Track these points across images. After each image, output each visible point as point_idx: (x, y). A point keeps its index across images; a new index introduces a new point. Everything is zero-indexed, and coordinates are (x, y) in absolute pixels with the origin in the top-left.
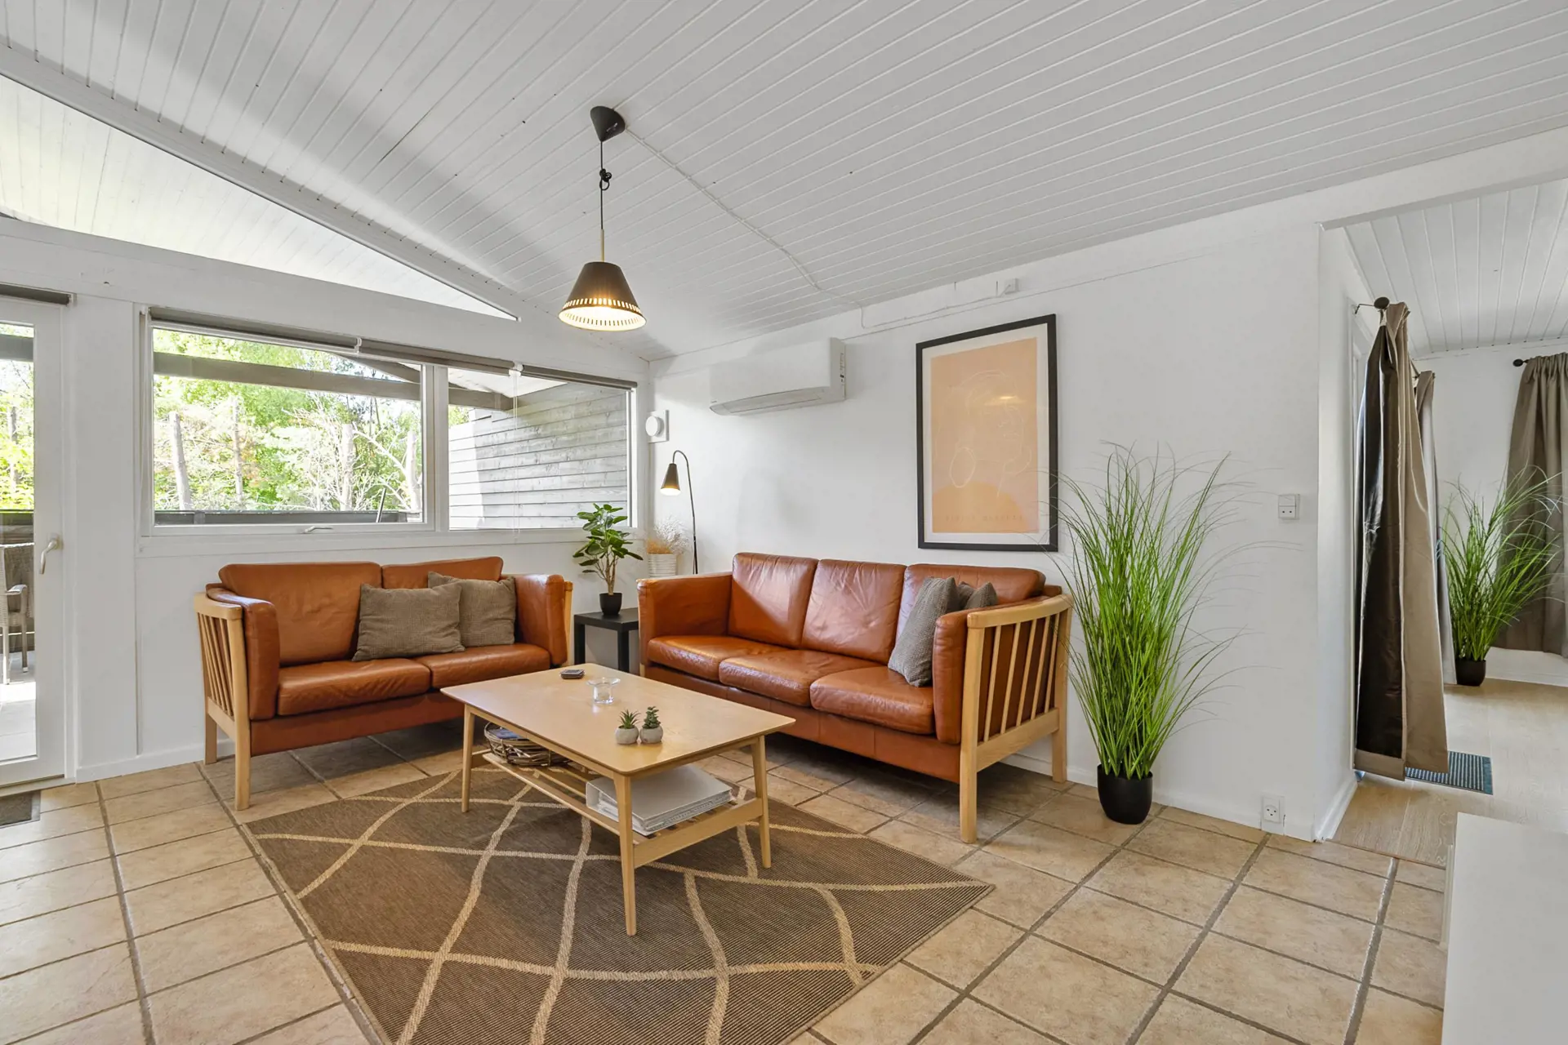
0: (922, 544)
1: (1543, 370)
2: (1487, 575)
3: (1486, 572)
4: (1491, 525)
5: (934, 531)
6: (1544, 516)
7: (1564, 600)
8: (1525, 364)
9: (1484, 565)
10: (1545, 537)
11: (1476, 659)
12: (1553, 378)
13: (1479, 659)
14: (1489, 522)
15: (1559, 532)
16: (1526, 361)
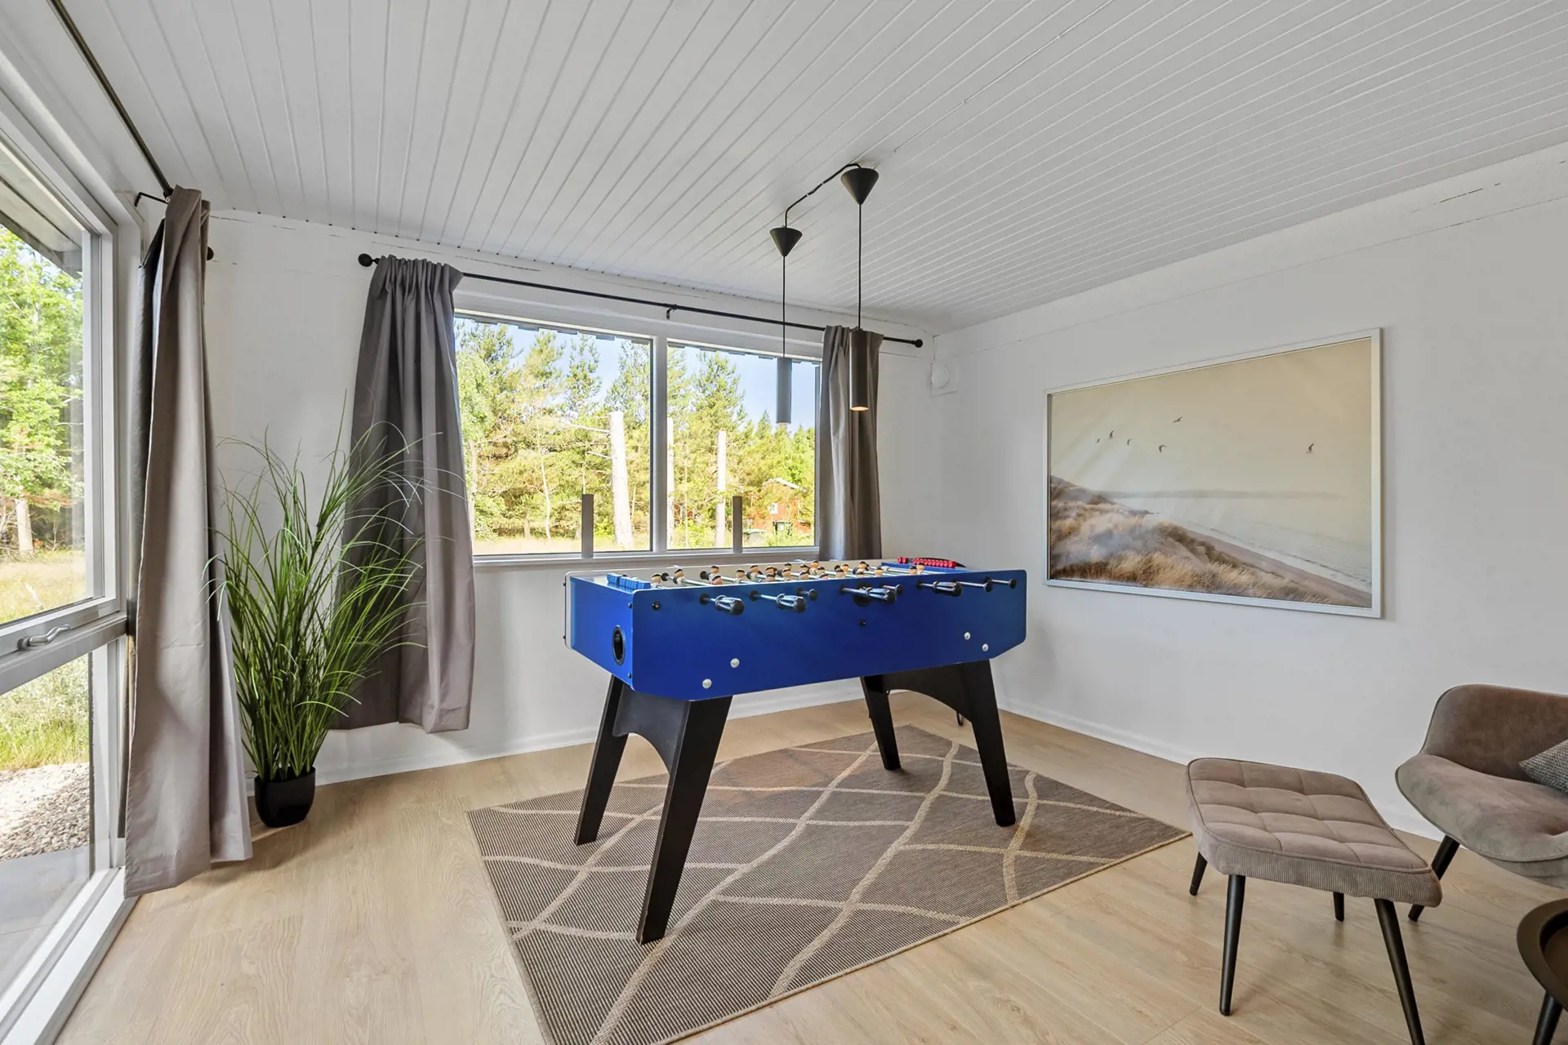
1: (399, 278)
2: (315, 615)
3: (314, 610)
4: (320, 526)
6: (399, 511)
7: (427, 645)
8: (374, 265)
9: (311, 598)
10: (401, 546)
11: (297, 773)
12: (411, 296)
13: (304, 772)
14: (317, 520)
15: (419, 536)
16: (377, 261)
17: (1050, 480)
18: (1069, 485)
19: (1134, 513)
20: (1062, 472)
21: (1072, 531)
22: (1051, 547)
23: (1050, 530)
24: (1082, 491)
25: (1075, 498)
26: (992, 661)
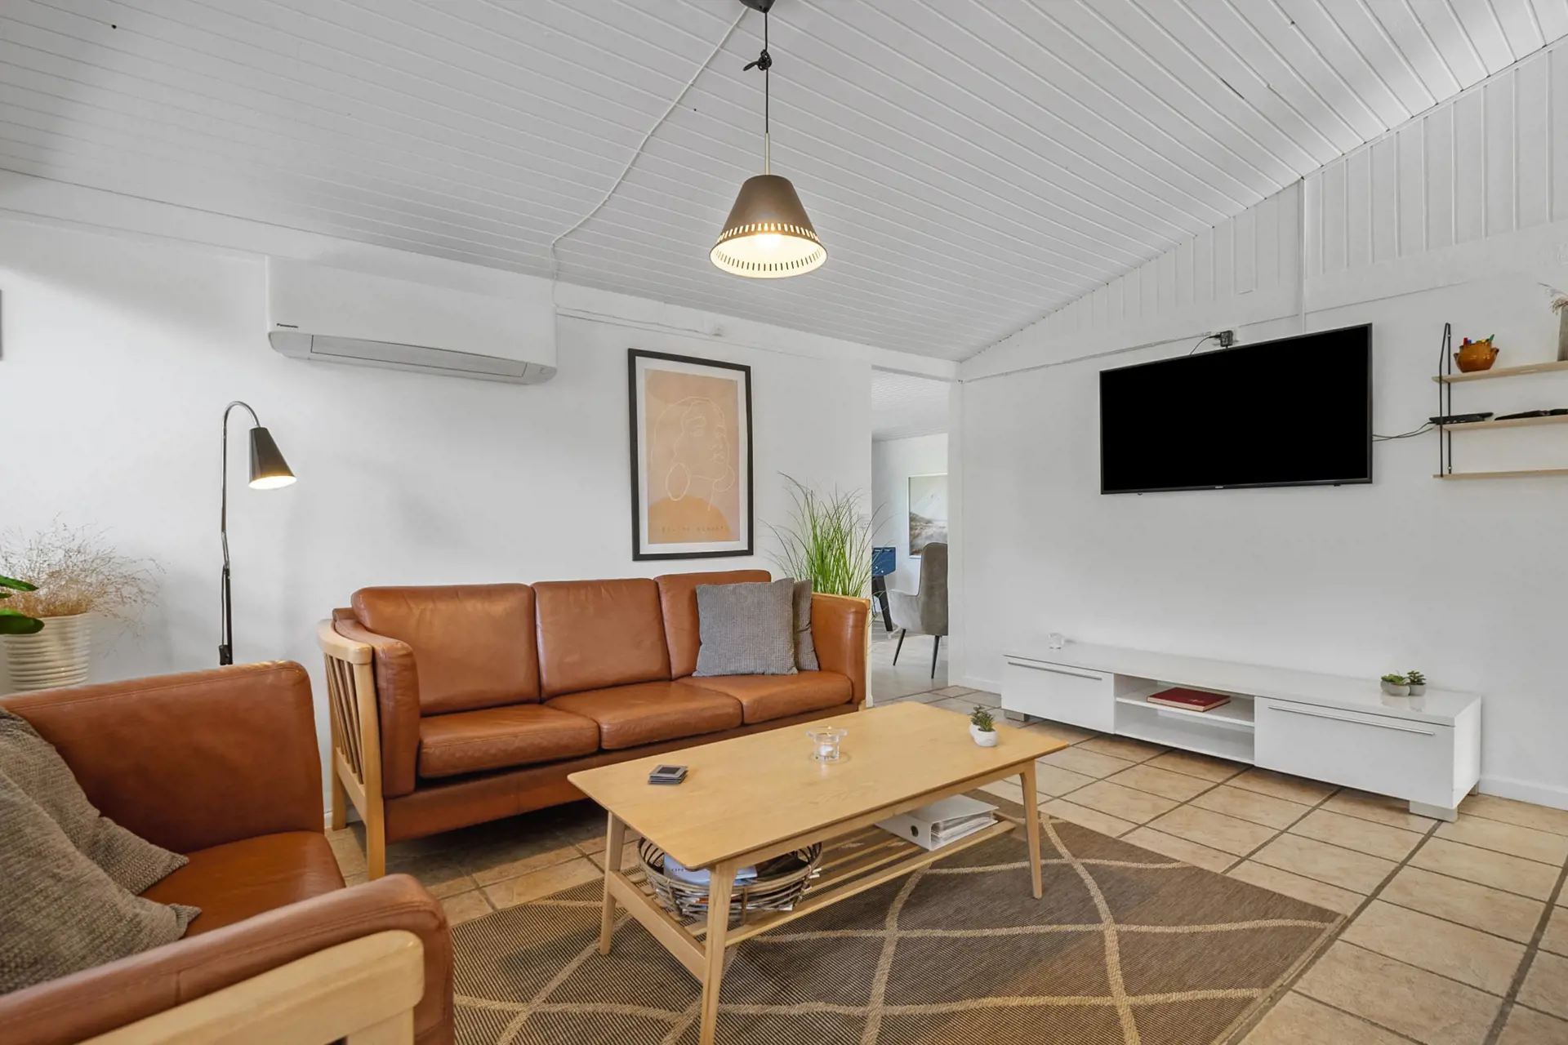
0: (638, 557)
5: (650, 542)
17: (910, 513)
18: (917, 516)
19: (940, 527)
20: (914, 511)
21: (919, 535)
22: (911, 542)
23: (910, 535)
24: (922, 518)
25: (919, 521)
26: (885, 577)
